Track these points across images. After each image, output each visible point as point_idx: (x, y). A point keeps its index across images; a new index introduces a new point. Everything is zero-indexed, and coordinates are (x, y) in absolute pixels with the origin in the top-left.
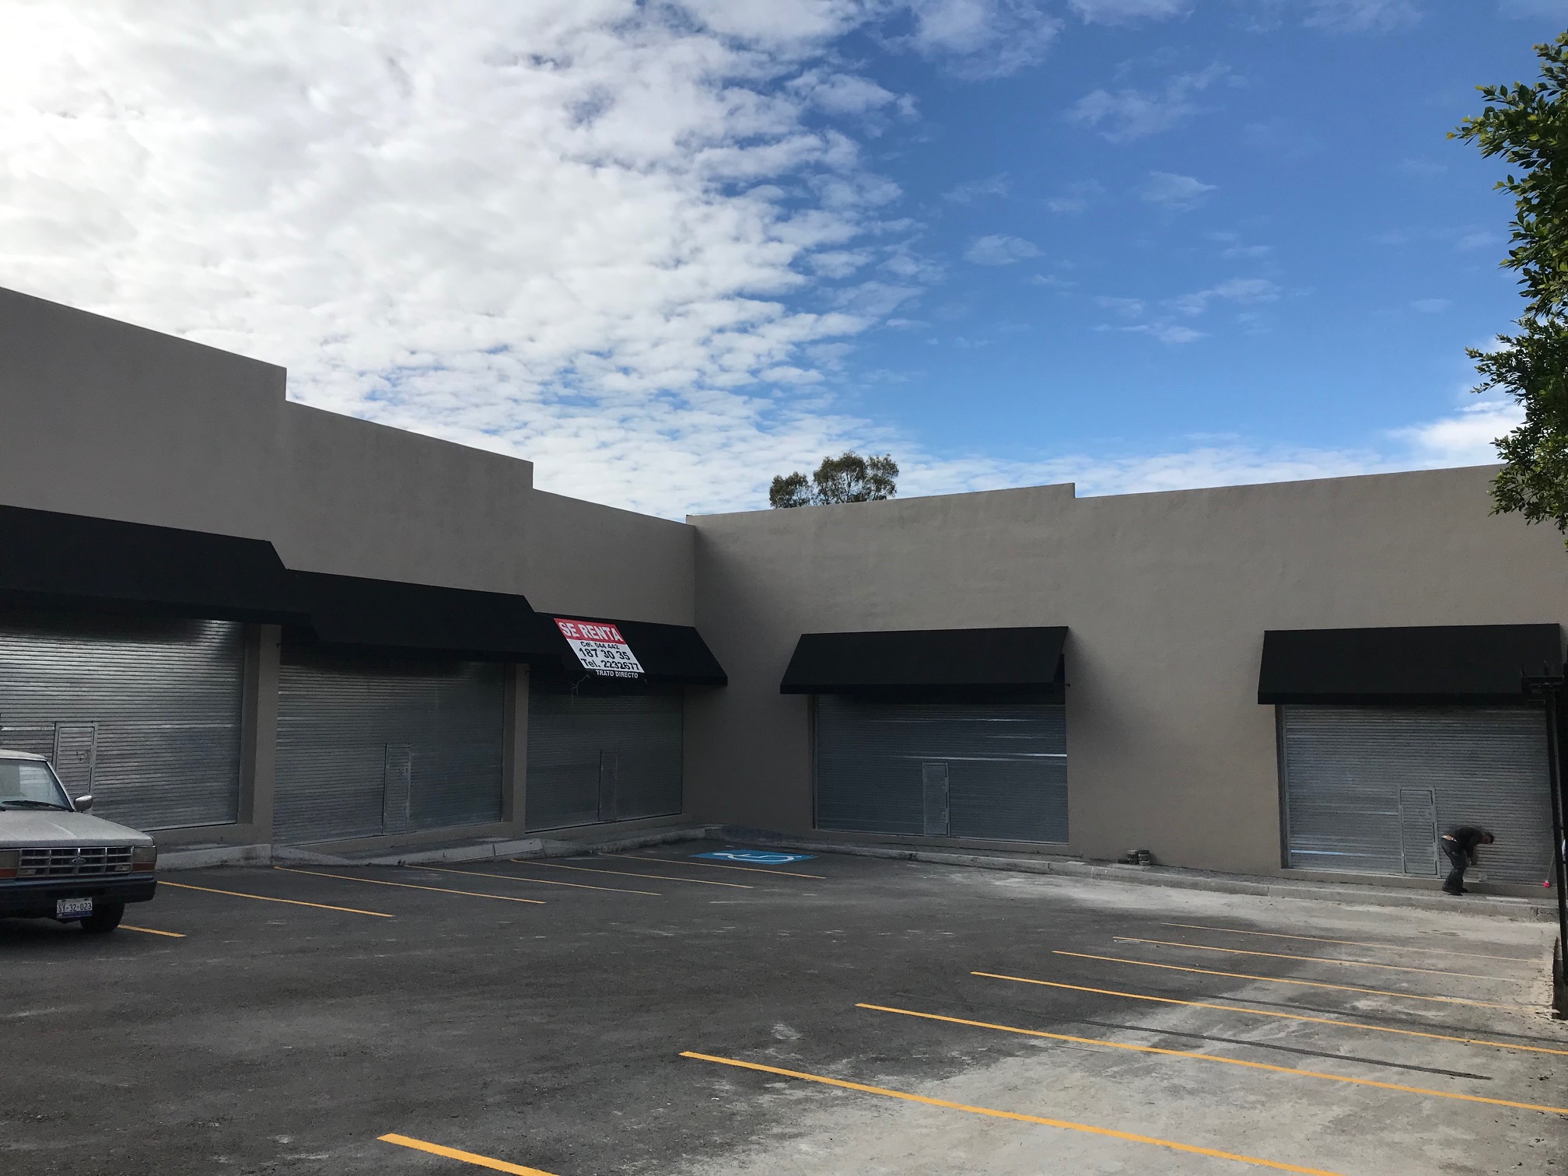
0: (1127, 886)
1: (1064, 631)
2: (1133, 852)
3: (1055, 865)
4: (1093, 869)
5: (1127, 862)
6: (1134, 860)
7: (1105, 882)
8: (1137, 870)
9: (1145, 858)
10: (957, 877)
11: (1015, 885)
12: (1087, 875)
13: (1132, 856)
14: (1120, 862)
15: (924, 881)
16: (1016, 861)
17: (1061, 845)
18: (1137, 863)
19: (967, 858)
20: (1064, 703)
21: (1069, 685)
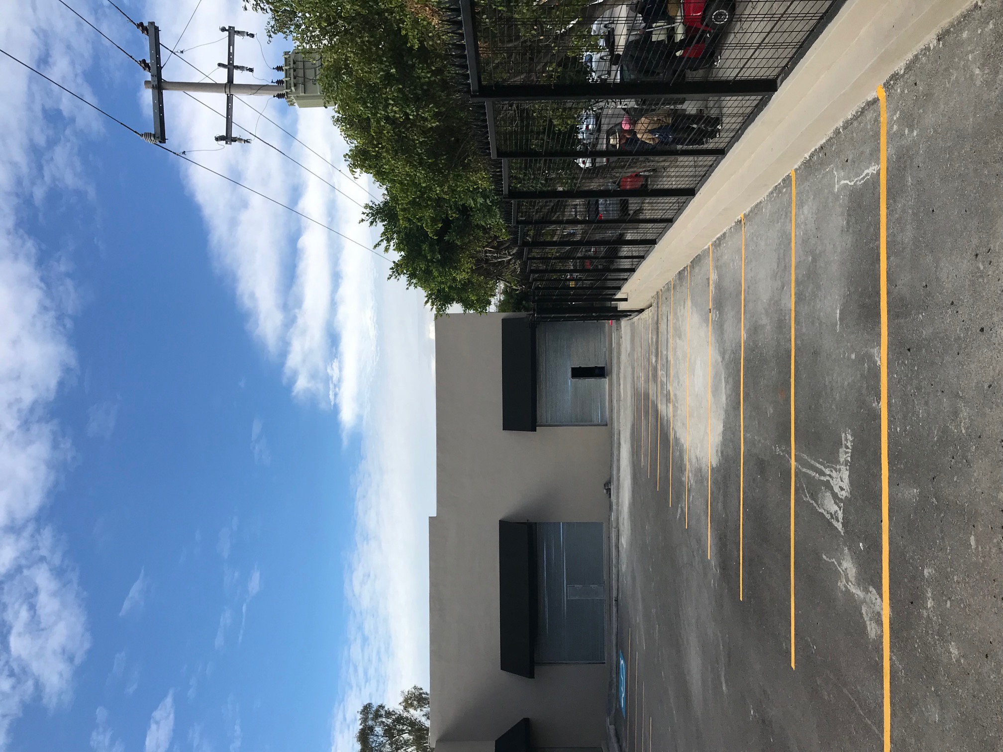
0: (621, 490)
1: (500, 521)
2: (605, 491)
3: (614, 525)
4: (614, 507)
5: (610, 494)
6: (609, 490)
7: (620, 501)
8: (613, 488)
9: (607, 486)
10: (624, 568)
11: (624, 541)
12: (617, 510)
13: (607, 492)
14: (610, 497)
15: (627, 581)
16: (614, 544)
17: (604, 525)
18: (610, 489)
19: (614, 570)
20: (536, 523)
21: (528, 520)
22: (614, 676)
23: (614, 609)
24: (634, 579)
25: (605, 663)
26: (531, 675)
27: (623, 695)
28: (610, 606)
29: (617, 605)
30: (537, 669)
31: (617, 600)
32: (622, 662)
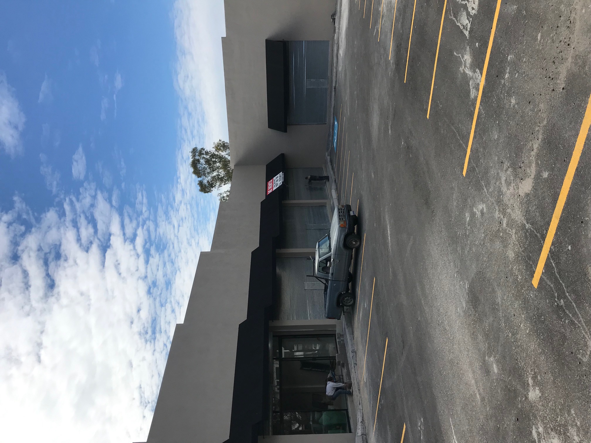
0: (341, 20)
1: (266, 40)
2: (332, 20)
3: (336, 42)
4: (337, 31)
5: (335, 22)
6: (334, 20)
7: (341, 26)
8: (337, 18)
9: (333, 17)
10: (340, 69)
11: (341, 52)
12: (339, 33)
13: (333, 21)
14: (335, 24)
15: (341, 76)
16: (335, 55)
17: (330, 42)
18: (335, 19)
19: (335, 70)
20: (288, 41)
21: (283, 39)
22: (331, 131)
23: (333, 93)
24: (346, 75)
25: (326, 124)
26: (285, 131)
27: (335, 141)
28: (331, 92)
29: (335, 91)
30: (289, 128)
31: (335, 88)
32: (336, 123)
